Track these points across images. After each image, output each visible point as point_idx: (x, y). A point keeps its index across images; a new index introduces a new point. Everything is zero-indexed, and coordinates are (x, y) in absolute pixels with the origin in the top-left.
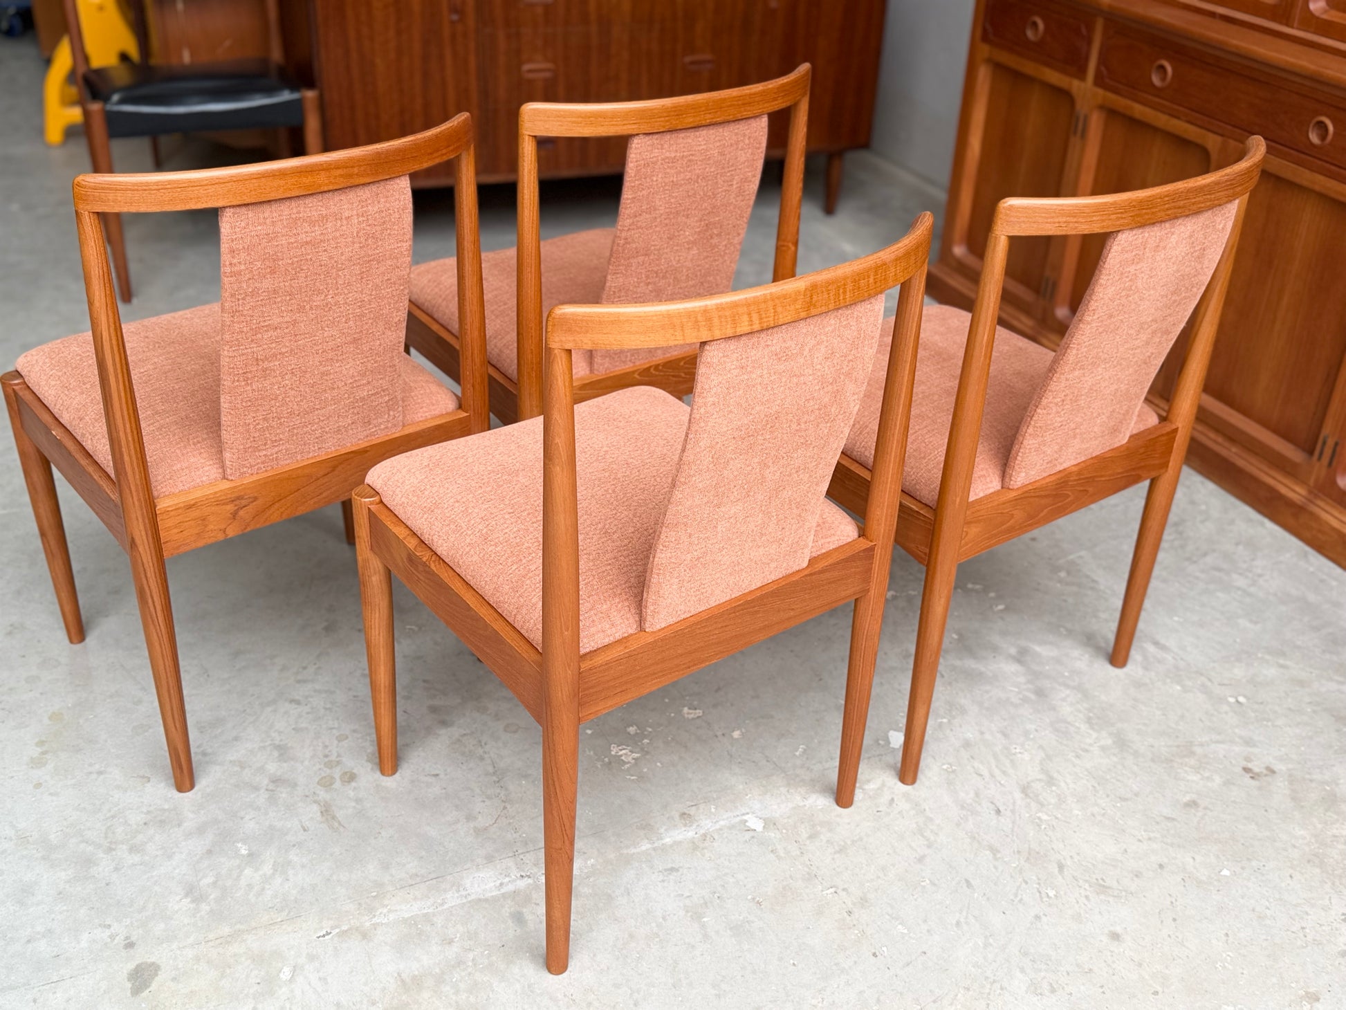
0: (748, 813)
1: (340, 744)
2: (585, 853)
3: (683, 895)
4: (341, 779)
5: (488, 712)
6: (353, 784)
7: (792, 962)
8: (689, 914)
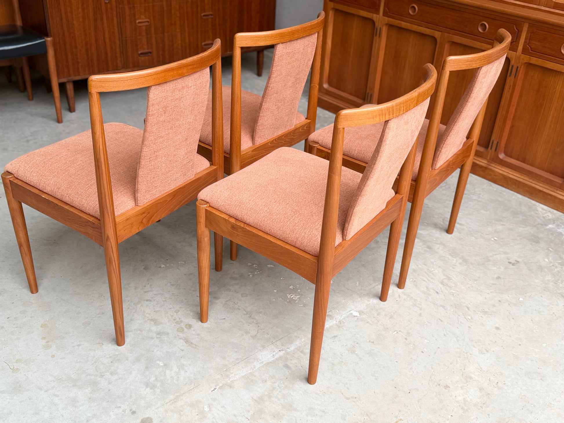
0: (351, 310)
1: (178, 314)
2: (299, 337)
3: (344, 345)
4: (186, 327)
5: (232, 291)
6: (192, 329)
7: (395, 361)
8: (350, 351)
